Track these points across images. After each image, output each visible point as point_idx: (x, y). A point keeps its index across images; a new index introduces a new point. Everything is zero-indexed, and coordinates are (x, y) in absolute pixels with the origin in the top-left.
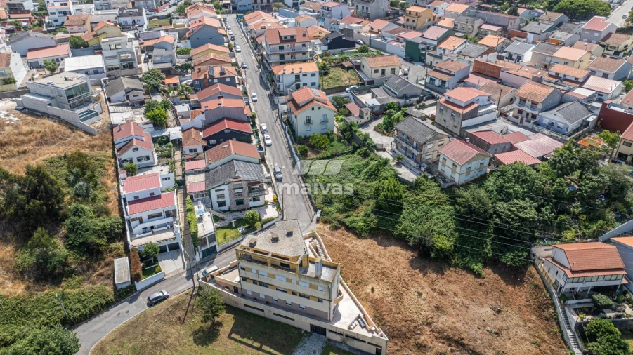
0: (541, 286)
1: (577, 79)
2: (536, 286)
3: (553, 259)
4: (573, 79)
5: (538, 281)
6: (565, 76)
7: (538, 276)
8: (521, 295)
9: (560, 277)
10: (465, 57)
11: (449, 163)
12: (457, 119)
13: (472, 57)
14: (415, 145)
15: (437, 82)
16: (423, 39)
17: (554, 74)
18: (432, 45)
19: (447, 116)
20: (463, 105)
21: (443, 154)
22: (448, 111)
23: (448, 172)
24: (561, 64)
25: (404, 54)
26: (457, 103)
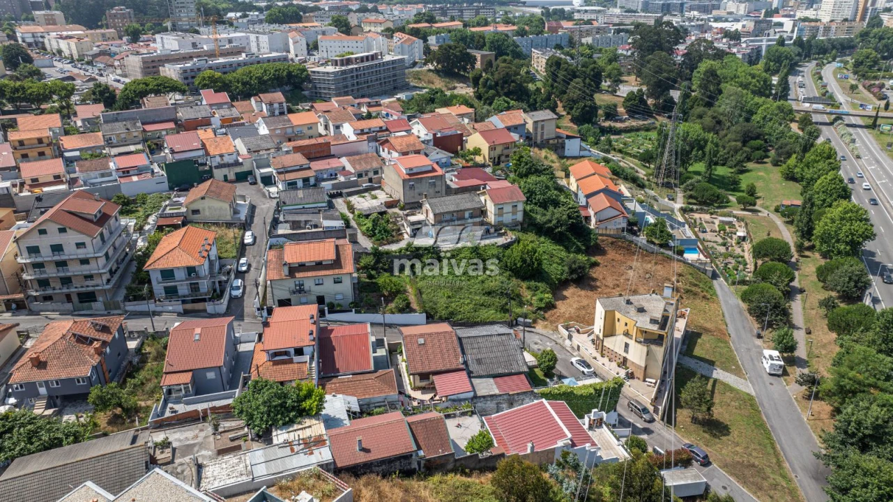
0: (614, 240)
1: (381, 128)
2: (612, 243)
3: (600, 222)
4: (378, 129)
5: (610, 240)
6: (370, 129)
7: (605, 238)
8: (611, 254)
9: (620, 223)
10: (261, 153)
11: (508, 209)
12: (438, 183)
13: (269, 149)
14: (467, 215)
15: (300, 184)
16: (175, 155)
17: (359, 132)
18: (199, 157)
19: (424, 188)
20: (430, 168)
21: (498, 204)
22: (424, 181)
23: (508, 218)
24: (305, 130)
25: (166, 185)
26: (424, 169)
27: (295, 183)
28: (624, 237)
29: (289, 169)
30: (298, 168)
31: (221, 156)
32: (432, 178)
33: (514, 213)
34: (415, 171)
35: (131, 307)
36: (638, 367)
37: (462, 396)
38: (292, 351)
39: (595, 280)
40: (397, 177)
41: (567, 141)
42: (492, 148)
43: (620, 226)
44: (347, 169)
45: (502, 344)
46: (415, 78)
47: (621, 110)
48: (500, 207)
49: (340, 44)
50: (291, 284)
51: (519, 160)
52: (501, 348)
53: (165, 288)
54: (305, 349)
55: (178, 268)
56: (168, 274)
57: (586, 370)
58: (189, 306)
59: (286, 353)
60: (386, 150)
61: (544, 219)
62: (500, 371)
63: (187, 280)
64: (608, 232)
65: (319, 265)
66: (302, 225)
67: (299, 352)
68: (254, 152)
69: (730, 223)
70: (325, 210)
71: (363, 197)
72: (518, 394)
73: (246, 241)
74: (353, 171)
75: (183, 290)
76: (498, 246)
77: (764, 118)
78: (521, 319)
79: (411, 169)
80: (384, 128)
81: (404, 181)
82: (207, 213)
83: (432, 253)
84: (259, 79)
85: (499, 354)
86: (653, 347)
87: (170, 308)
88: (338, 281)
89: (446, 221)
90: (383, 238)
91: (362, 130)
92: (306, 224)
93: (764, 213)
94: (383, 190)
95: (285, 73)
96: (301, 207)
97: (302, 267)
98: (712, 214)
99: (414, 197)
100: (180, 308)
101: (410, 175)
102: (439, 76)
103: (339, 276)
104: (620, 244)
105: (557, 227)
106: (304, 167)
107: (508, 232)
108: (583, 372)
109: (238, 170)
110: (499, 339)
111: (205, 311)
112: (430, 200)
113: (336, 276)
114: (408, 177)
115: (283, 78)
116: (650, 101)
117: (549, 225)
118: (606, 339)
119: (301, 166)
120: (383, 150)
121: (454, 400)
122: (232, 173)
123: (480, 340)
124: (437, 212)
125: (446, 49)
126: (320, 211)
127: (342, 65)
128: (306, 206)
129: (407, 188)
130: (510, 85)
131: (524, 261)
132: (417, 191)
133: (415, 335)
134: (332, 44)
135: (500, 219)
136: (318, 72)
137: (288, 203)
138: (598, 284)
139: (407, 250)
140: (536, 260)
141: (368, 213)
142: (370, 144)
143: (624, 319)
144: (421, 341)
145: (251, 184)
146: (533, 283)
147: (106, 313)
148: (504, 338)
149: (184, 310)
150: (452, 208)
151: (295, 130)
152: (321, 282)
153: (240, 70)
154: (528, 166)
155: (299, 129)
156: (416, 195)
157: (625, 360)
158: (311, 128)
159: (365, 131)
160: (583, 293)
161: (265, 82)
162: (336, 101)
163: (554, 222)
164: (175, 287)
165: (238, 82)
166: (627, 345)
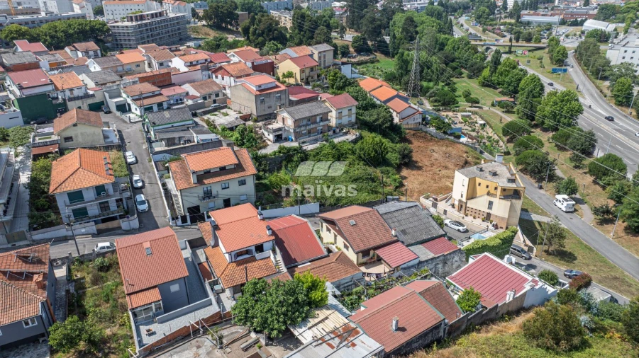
0: (415, 132)
1: (206, 60)
2: (414, 135)
3: (402, 119)
5: (412, 132)
6: (197, 62)
7: (408, 131)
9: (417, 119)
10: (108, 85)
11: (345, 112)
12: (283, 97)
13: (115, 82)
14: (318, 119)
15: (155, 108)
16: (24, 91)
17: (189, 64)
18: (50, 91)
19: (272, 102)
20: (274, 85)
21: (339, 109)
22: (272, 95)
23: (345, 120)
24: (134, 68)
25: (20, 120)
26: (270, 86)
27: (151, 108)
28: (421, 129)
29: (143, 96)
30: (151, 94)
31: (71, 90)
32: (278, 92)
33: (350, 116)
34: (263, 87)
35: (38, 235)
36: (503, 218)
37: (411, 264)
38: (253, 248)
39: (416, 162)
40: (247, 94)
41: (342, 67)
42: (302, 71)
43: (418, 121)
44: (190, 94)
45: (414, 215)
46: (194, 32)
47: (351, 49)
48: (340, 111)
49: (123, 8)
50: (200, 191)
51: (334, 76)
52: (416, 218)
53: (73, 211)
54: (265, 245)
55: (87, 189)
56: (76, 196)
57: (461, 228)
58: (102, 226)
59: (247, 252)
60: (220, 76)
61: (373, 118)
62: (425, 237)
63: (96, 199)
64: (410, 127)
65: (223, 170)
66: (177, 141)
67: (260, 248)
68: (102, 85)
69: (468, 116)
70: (193, 127)
71: (216, 115)
72: (450, 254)
73: (129, 161)
74: (198, 95)
75: (93, 210)
76: (349, 142)
77: (454, 48)
78: (389, 197)
79: (260, 86)
80: (209, 60)
81: (256, 96)
82: (80, 139)
83: (301, 153)
84: (65, 32)
85: (416, 224)
86: (514, 201)
87: (83, 230)
88: (242, 183)
89: (304, 126)
90: (252, 146)
91: (191, 63)
92: (180, 141)
93: (486, 108)
94: (229, 108)
95: (88, 28)
96: (170, 125)
97: (208, 174)
98: (454, 111)
99: (264, 110)
100: (93, 228)
101: (259, 91)
102: (213, 29)
103: (243, 178)
104: (419, 134)
105: (384, 124)
106: (156, 93)
107: (351, 130)
108: (459, 230)
109: (91, 101)
110: (410, 211)
111: (120, 228)
112: (287, 109)
113: (240, 179)
114: (258, 93)
115: (87, 31)
116: (369, 43)
117: (377, 123)
118: (469, 202)
119: (153, 92)
120: (217, 77)
121: (405, 269)
122: (85, 104)
123: (396, 214)
124: (297, 118)
125: (215, 8)
126: (188, 128)
127: (137, 20)
128: (175, 125)
129: (259, 102)
130: (273, 33)
131: (376, 152)
132: (266, 105)
133: (345, 218)
134: (115, 8)
135: (340, 121)
136: (118, 27)
137: (157, 123)
138: (420, 164)
139: (280, 152)
140: (384, 149)
141: (230, 126)
142: (204, 73)
143: (484, 183)
144: (352, 222)
145: (106, 113)
146: (384, 168)
147: (10, 246)
148: (413, 209)
149: (98, 230)
150: (307, 114)
151: (126, 68)
152: (227, 185)
153: (45, 26)
154: (343, 81)
155: (128, 67)
156: (266, 108)
157: (489, 215)
158: (138, 66)
159: (194, 63)
160: (414, 172)
161: (71, 35)
162: (143, 48)
163: (381, 120)
164: (85, 208)
165: (46, 36)
166: (491, 203)
